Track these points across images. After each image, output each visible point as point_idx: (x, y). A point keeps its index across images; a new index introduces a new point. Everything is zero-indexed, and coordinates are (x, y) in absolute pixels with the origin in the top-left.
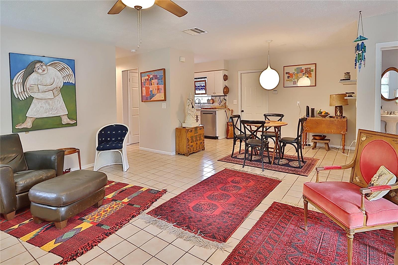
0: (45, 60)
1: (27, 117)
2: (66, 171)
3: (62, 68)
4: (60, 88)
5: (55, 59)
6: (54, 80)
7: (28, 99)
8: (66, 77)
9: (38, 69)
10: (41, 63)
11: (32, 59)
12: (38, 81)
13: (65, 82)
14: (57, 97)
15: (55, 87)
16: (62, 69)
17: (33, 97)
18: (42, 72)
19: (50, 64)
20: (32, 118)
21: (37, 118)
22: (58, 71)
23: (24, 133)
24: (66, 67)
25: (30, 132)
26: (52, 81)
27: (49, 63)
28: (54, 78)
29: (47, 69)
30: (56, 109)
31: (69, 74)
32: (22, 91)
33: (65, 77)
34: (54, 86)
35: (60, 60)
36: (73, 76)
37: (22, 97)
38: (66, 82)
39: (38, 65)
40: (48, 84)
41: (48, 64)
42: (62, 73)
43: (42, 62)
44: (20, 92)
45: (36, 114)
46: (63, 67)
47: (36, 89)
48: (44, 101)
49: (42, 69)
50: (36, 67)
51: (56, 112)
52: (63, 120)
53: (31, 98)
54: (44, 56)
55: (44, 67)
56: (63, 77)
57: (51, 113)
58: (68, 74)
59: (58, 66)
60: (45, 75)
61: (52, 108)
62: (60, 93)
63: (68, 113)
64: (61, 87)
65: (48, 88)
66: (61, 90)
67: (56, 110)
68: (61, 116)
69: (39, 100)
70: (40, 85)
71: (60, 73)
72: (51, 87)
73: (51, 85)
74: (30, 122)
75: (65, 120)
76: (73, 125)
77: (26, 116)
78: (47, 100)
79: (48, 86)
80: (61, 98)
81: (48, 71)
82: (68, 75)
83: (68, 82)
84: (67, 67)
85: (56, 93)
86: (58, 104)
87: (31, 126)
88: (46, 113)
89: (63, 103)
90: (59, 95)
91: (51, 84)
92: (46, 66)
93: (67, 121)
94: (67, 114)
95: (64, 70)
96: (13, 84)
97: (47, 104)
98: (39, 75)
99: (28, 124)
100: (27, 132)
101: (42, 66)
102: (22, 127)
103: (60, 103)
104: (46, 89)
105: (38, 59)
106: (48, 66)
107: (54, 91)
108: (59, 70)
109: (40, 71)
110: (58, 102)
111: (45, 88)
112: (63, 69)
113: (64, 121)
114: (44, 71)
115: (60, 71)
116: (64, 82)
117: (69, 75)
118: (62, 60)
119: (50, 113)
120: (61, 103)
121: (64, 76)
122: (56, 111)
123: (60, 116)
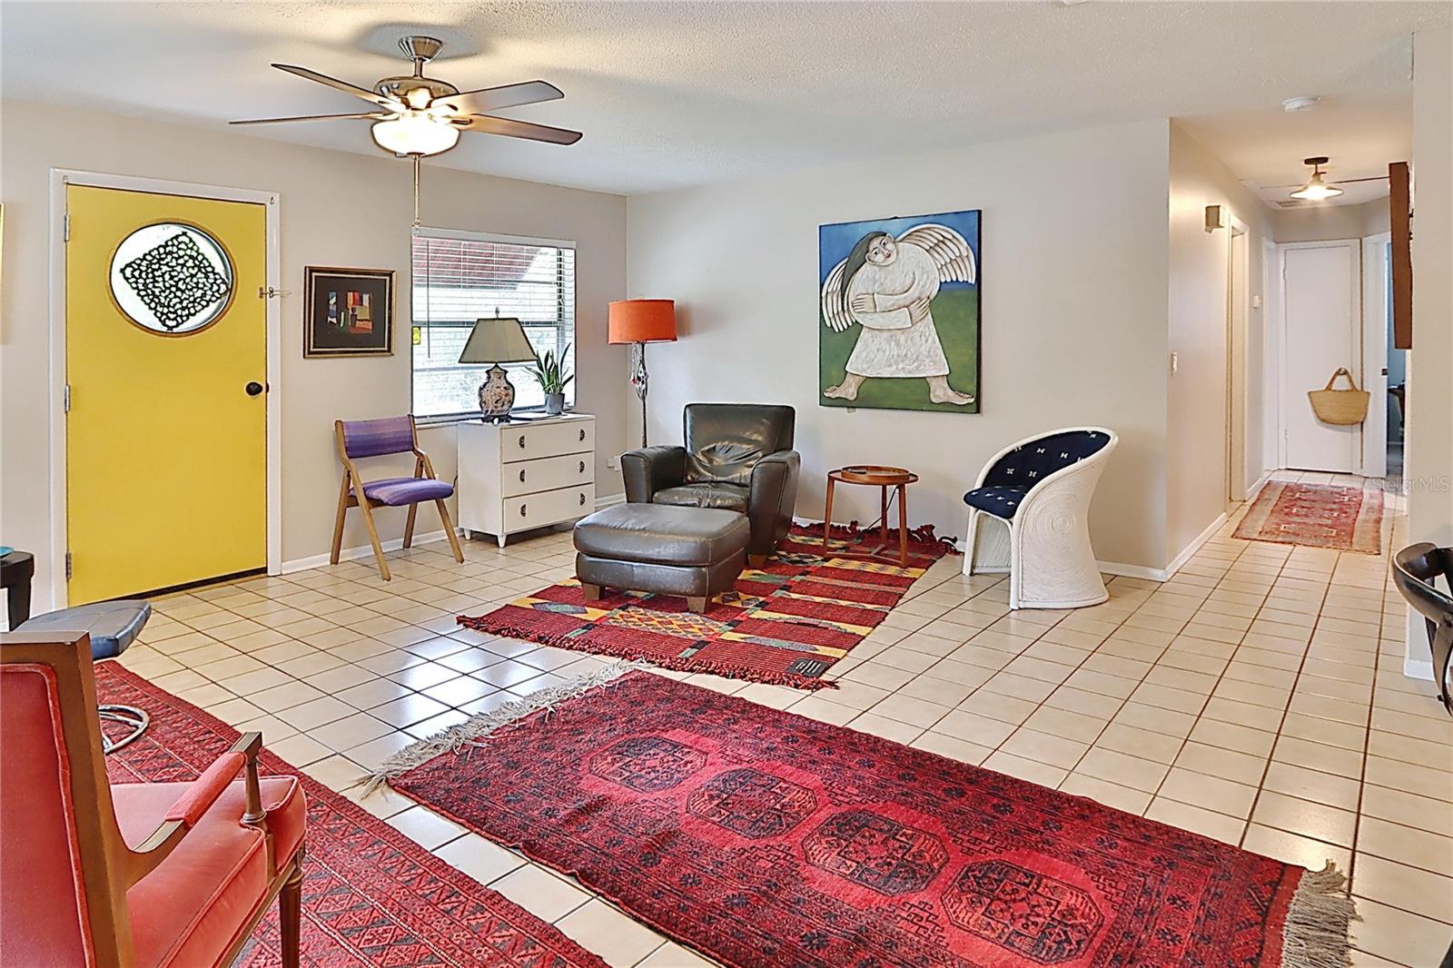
0: (892, 228)
1: (847, 372)
2: (944, 540)
3: (939, 241)
4: (928, 298)
5: (912, 221)
6: (915, 278)
7: (852, 329)
8: (949, 266)
9: (876, 253)
10: (882, 238)
11: (863, 231)
12: (875, 283)
13: (946, 282)
14: (919, 324)
15: (917, 295)
16: (936, 244)
17: (862, 325)
18: (884, 261)
19: (904, 235)
20: (858, 375)
21: (868, 377)
22: (927, 251)
23: (845, 409)
24: (950, 237)
25: (856, 410)
26: (909, 282)
27: (902, 233)
28: (914, 274)
29: (898, 251)
30: (915, 357)
31: (958, 254)
32: (840, 309)
33: (944, 268)
34: (914, 293)
35: (927, 219)
36: (969, 262)
37: (839, 326)
38: (949, 280)
39: (875, 243)
40: (899, 288)
41: (899, 236)
42: (936, 255)
43: (885, 235)
44: (836, 312)
45: (865, 367)
46: (941, 238)
47: (868, 306)
48: (886, 335)
49: (883, 253)
50: (871, 248)
51: (917, 368)
52: (935, 390)
53: (858, 327)
54: (896, 218)
55: (890, 246)
56: (939, 267)
57: (903, 368)
58: (953, 257)
59: (925, 238)
60: (890, 268)
61: (905, 355)
62: (930, 314)
63: (948, 372)
64: (932, 298)
65: (897, 300)
66: (933, 304)
67: (914, 361)
68: (928, 379)
69: (874, 332)
70: (878, 293)
71: (933, 256)
72: (905, 298)
73: (906, 292)
74: (853, 384)
75: (940, 392)
76: (965, 409)
77: (847, 369)
78: (893, 332)
79: (897, 294)
80: (932, 326)
81: (900, 256)
82: (955, 260)
83: (954, 279)
84: (954, 237)
85: (917, 313)
86: (921, 345)
87: (855, 396)
88: (890, 365)
89: (935, 342)
90: (926, 318)
91: (906, 289)
92: (894, 243)
93: (945, 394)
94: (947, 375)
95: (944, 247)
96: (824, 294)
97: (893, 343)
98: (877, 269)
99: (849, 391)
100: (851, 410)
101: (884, 244)
102: (838, 396)
103: (927, 341)
104: (893, 305)
105: (875, 228)
106: (900, 241)
107: (912, 307)
108: (928, 248)
109: (880, 258)
110: (923, 337)
111: (892, 300)
112: (941, 245)
113: (937, 393)
114: (889, 256)
115: (932, 251)
116: (941, 283)
117: (959, 260)
118: (938, 218)
119: (900, 367)
120: (930, 341)
121: (943, 263)
122: (915, 364)
123: (924, 378)
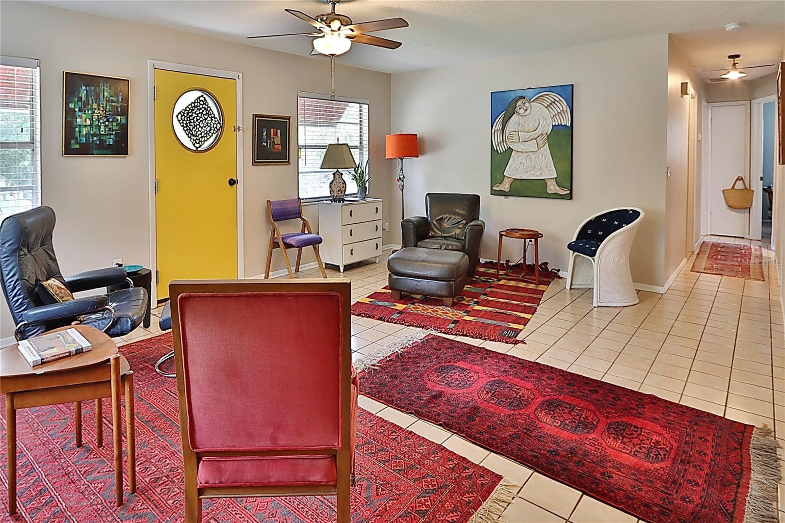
0: (528, 94)
1: (505, 176)
2: (553, 271)
3: (552, 102)
4: (546, 134)
5: (537, 91)
6: (539, 123)
7: (507, 152)
8: (557, 116)
9: (520, 108)
10: (523, 100)
11: (513, 96)
12: (519, 126)
13: (555, 125)
14: (542, 149)
15: (540, 133)
16: (550, 104)
17: (512, 149)
18: (524, 113)
19: (534, 98)
20: (510, 178)
21: (515, 179)
22: (546, 107)
23: (504, 197)
24: (558, 100)
25: (509, 197)
26: (537, 125)
28: (539, 120)
29: (531, 108)
30: (539, 167)
31: (562, 110)
32: (501, 140)
33: (554, 117)
34: (539, 132)
36: (567, 114)
37: (501, 149)
38: (557, 124)
39: (519, 103)
40: (531, 130)
41: (531, 99)
42: (551, 110)
43: (524, 98)
44: (499, 142)
45: (514, 173)
46: (553, 100)
47: (516, 138)
48: (525, 155)
49: (524, 108)
50: (517, 106)
51: (540, 174)
52: (549, 187)
53: (510, 150)
54: (530, 88)
55: (527, 104)
56: (552, 116)
57: (534, 174)
58: (559, 111)
59: (544, 99)
60: (527, 117)
61: (535, 166)
62: (547, 144)
63: (556, 176)
64: (548, 134)
65: (530, 135)
66: (549, 137)
67: (539, 170)
68: (546, 180)
69: (519, 153)
70: (521, 131)
71: (549, 111)
72: (534, 134)
73: (535, 130)
74: (508, 183)
75: (552, 188)
77: (505, 174)
78: (528, 153)
79: (530, 132)
80: (548, 150)
81: (532, 110)
82: (560, 113)
83: (560, 124)
84: (560, 99)
85: (541, 143)
86: (543, 161)
87: (509, 190)
88: (527, 172)
89: (550, 159)
90: (545, 146)
91: (535, 129)
92: (529, 102)
93: (555, 189)
94: (555, 178)
95: (555, 105)
96: (493, 132)
97: (528, 160)
98: (520, 117)
99: (505, 187)
100: (506, 197)
101: (524, 103)
102: (500, 189)
103: (545, 159)
104: (528, 138)
105: (519, 94)
106: (532, 102)
107: (538, 139)
108: (546, 106)
109: (522, 111)
110: (544, 156)
111: (527, 135)
112: (553, 104)
114: (527, 110)
116: (553, 126)
117: (562, 113)
118: (551, 89)
119: (532, 173)
120: (547, 159)
121: (554, 114)
122: (540, 172)
123: (544, 179)
